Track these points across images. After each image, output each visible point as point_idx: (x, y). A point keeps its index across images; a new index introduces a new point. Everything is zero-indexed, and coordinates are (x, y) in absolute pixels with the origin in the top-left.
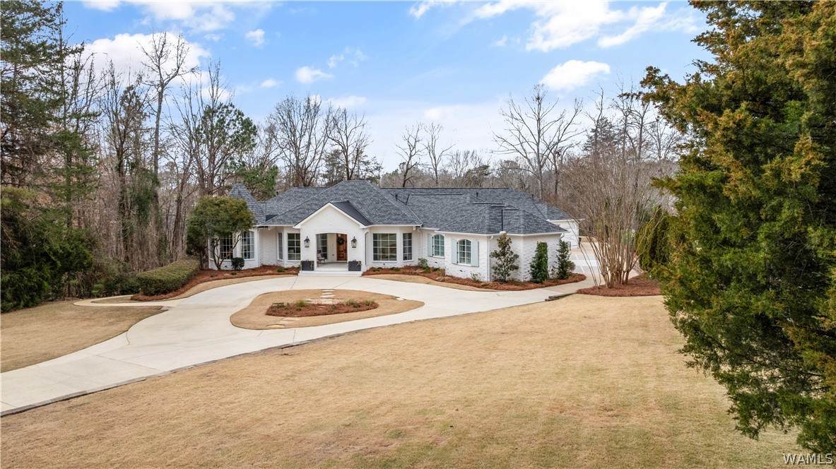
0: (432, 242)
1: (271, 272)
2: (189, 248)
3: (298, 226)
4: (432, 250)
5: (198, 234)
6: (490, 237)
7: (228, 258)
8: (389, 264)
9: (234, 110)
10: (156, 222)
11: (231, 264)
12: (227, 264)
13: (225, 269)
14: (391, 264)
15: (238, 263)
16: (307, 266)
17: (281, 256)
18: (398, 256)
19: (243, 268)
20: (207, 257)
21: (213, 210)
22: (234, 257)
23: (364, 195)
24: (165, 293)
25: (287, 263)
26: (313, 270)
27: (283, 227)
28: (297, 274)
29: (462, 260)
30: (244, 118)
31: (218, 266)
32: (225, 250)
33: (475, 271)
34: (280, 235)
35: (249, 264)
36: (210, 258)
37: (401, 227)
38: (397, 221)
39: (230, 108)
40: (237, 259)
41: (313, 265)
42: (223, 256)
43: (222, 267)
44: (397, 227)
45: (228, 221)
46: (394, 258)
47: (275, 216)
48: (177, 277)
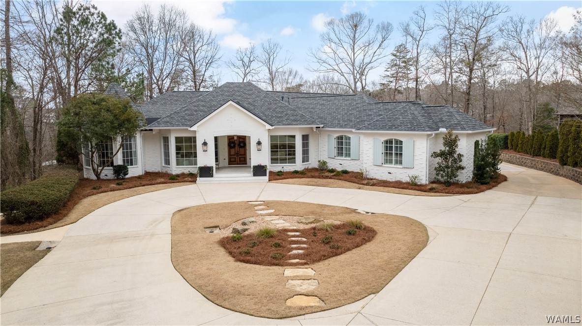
0: (334, 143)
1: (162, 180)
2: (60, 155)
3: (194, 128)
4: (335, 152)
5: (73, 138)
6: (432, 135)
7: (108, 166)
8: (288, 167)
9: (97, 12)
10: (14, 128)
11: (112, 172)
12: (108, 172)
13: (105, 178)
14: (290, 168)
15: (120, 171)
16: (206, 172)
17: (167, 162)
18: (296, 159)
19: (127, 176)
20: (82, 165)
21: (93, 109)
22: (115, 164)
23: (254, 96)
24: (41, 218)
25: (175, 169)
26: (212, 176)
27: (169, 130)
28: (195, 181)
29: (388, 161)
30: (108, 22)
31: (98, 175)
32: (103, 157)
33: (412, 173)
34: (166, 140)
35: (134, 171)
36: (85, 166)
37: (300, 128)
38: (295, 121)
39: (92, 10)
40: (119, 166)
41: (212, 171)
42: (103, 164)
43: (102, 176)
44: (296, 128)
45: (112, 123)
46: (292, 160)
47: (159, 119)
48: (58, 194)
